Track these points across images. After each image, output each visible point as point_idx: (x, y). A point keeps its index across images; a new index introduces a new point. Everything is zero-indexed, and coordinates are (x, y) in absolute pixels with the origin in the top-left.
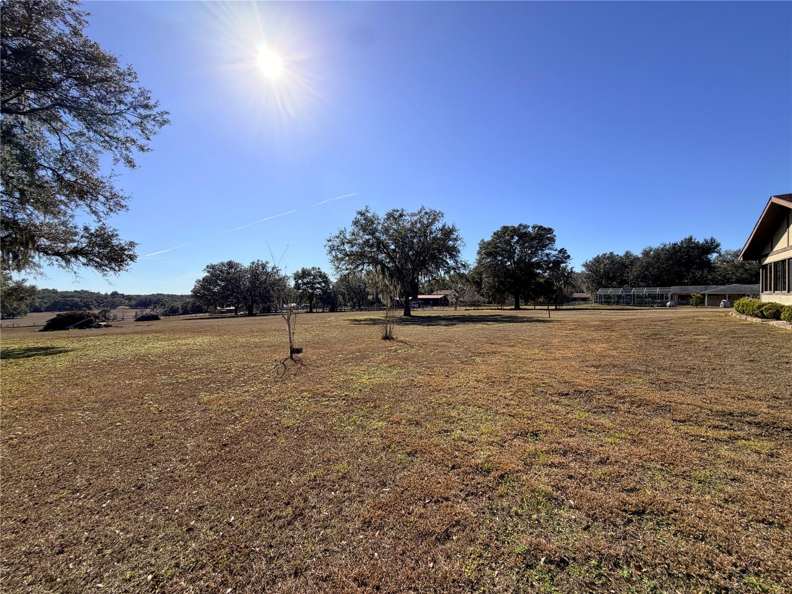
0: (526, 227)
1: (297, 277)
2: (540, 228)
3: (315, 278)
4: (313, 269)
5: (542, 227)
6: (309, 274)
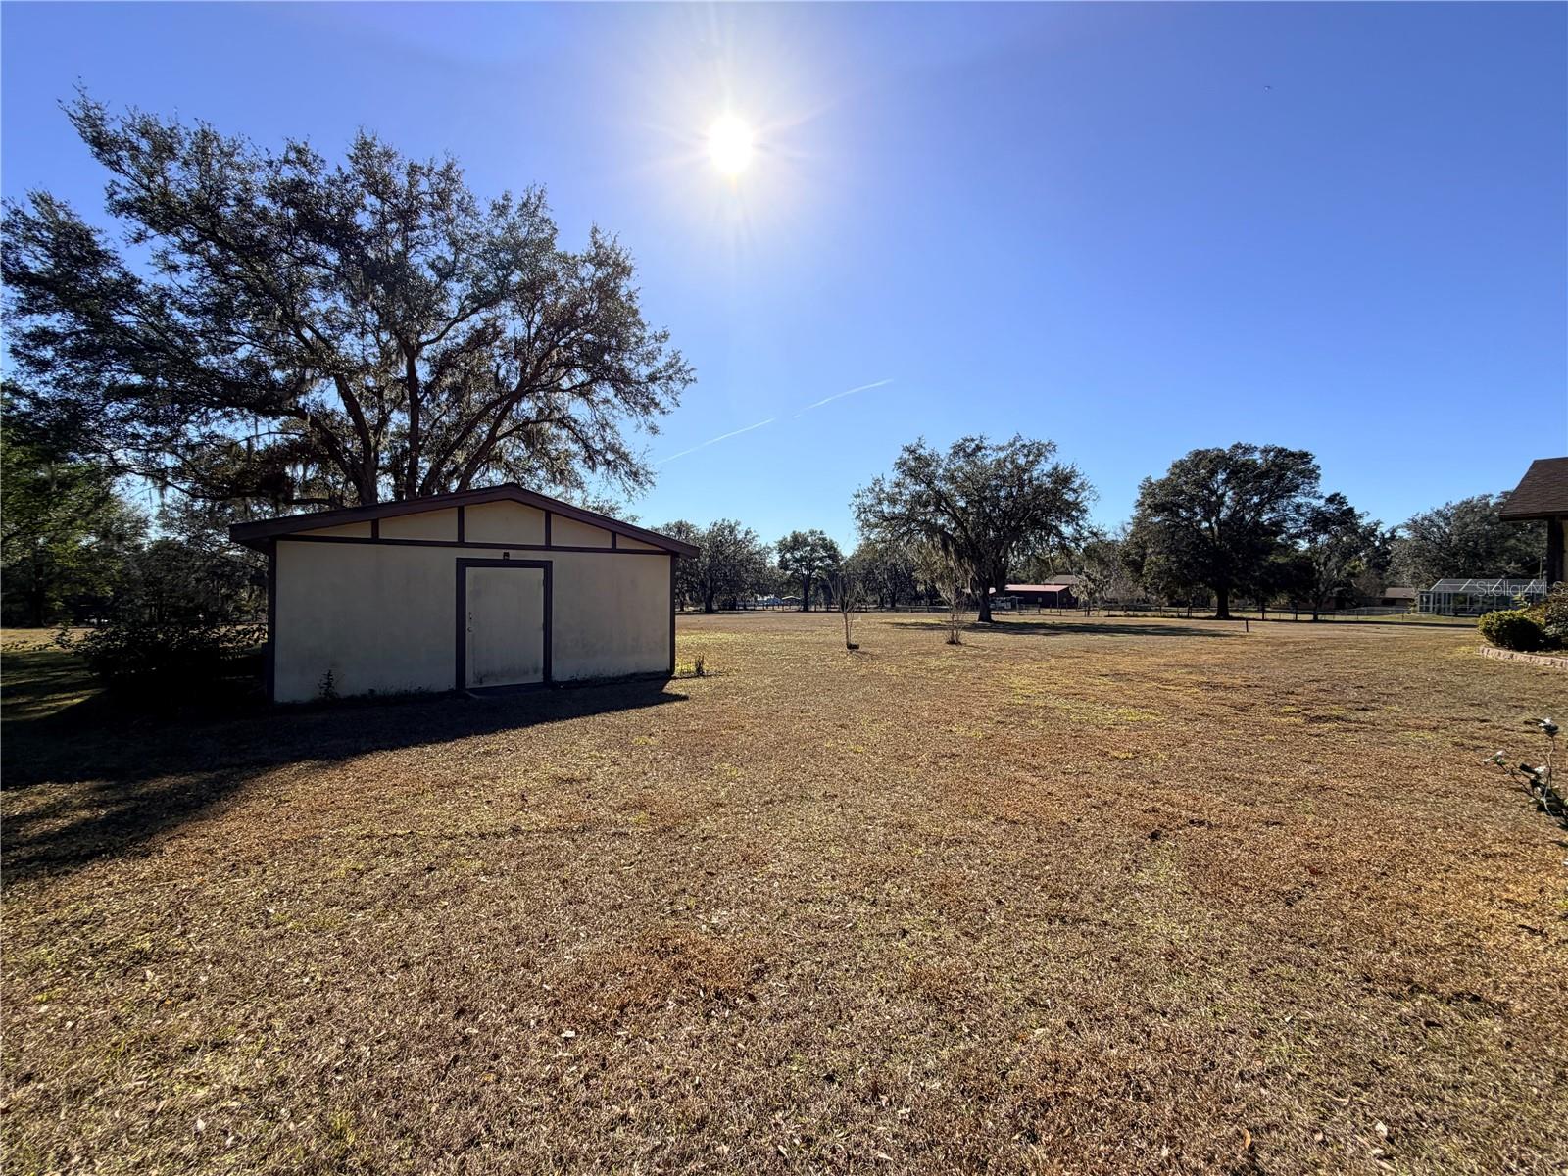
0: (1248, 450)
1: (784, 547)
2: (1281, 451)
3: (813, 550)
4: (813, 533)
5: (1284, 450)
6: (805, 543)
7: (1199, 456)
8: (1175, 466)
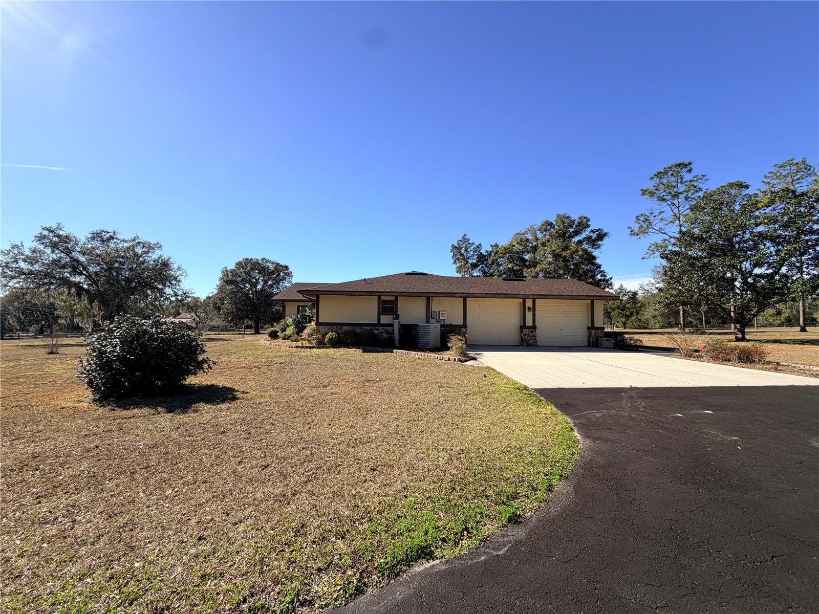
0: (267, 261)
5: (279, 264)
7: (248, 261)
8: (237, 264)
